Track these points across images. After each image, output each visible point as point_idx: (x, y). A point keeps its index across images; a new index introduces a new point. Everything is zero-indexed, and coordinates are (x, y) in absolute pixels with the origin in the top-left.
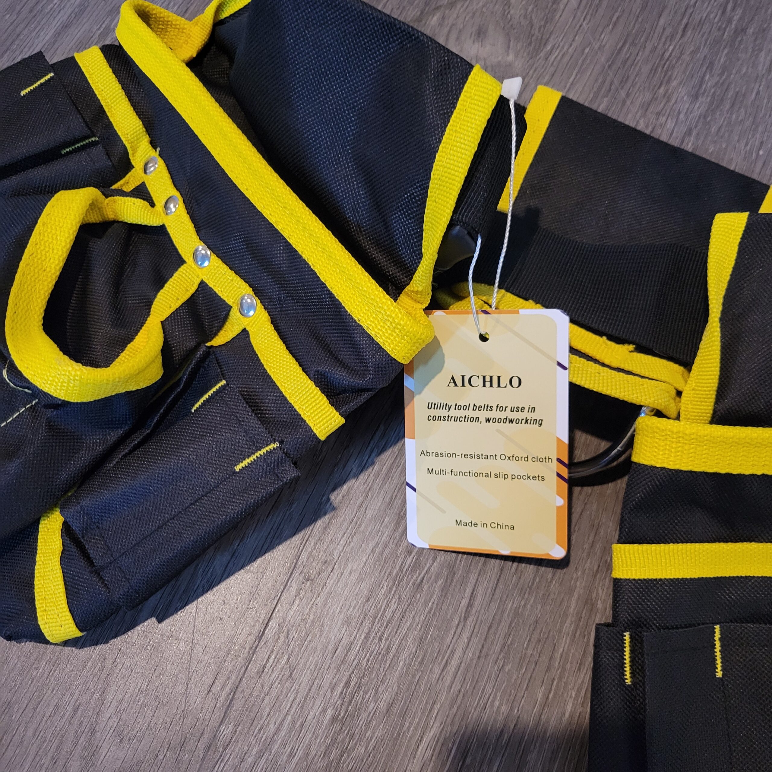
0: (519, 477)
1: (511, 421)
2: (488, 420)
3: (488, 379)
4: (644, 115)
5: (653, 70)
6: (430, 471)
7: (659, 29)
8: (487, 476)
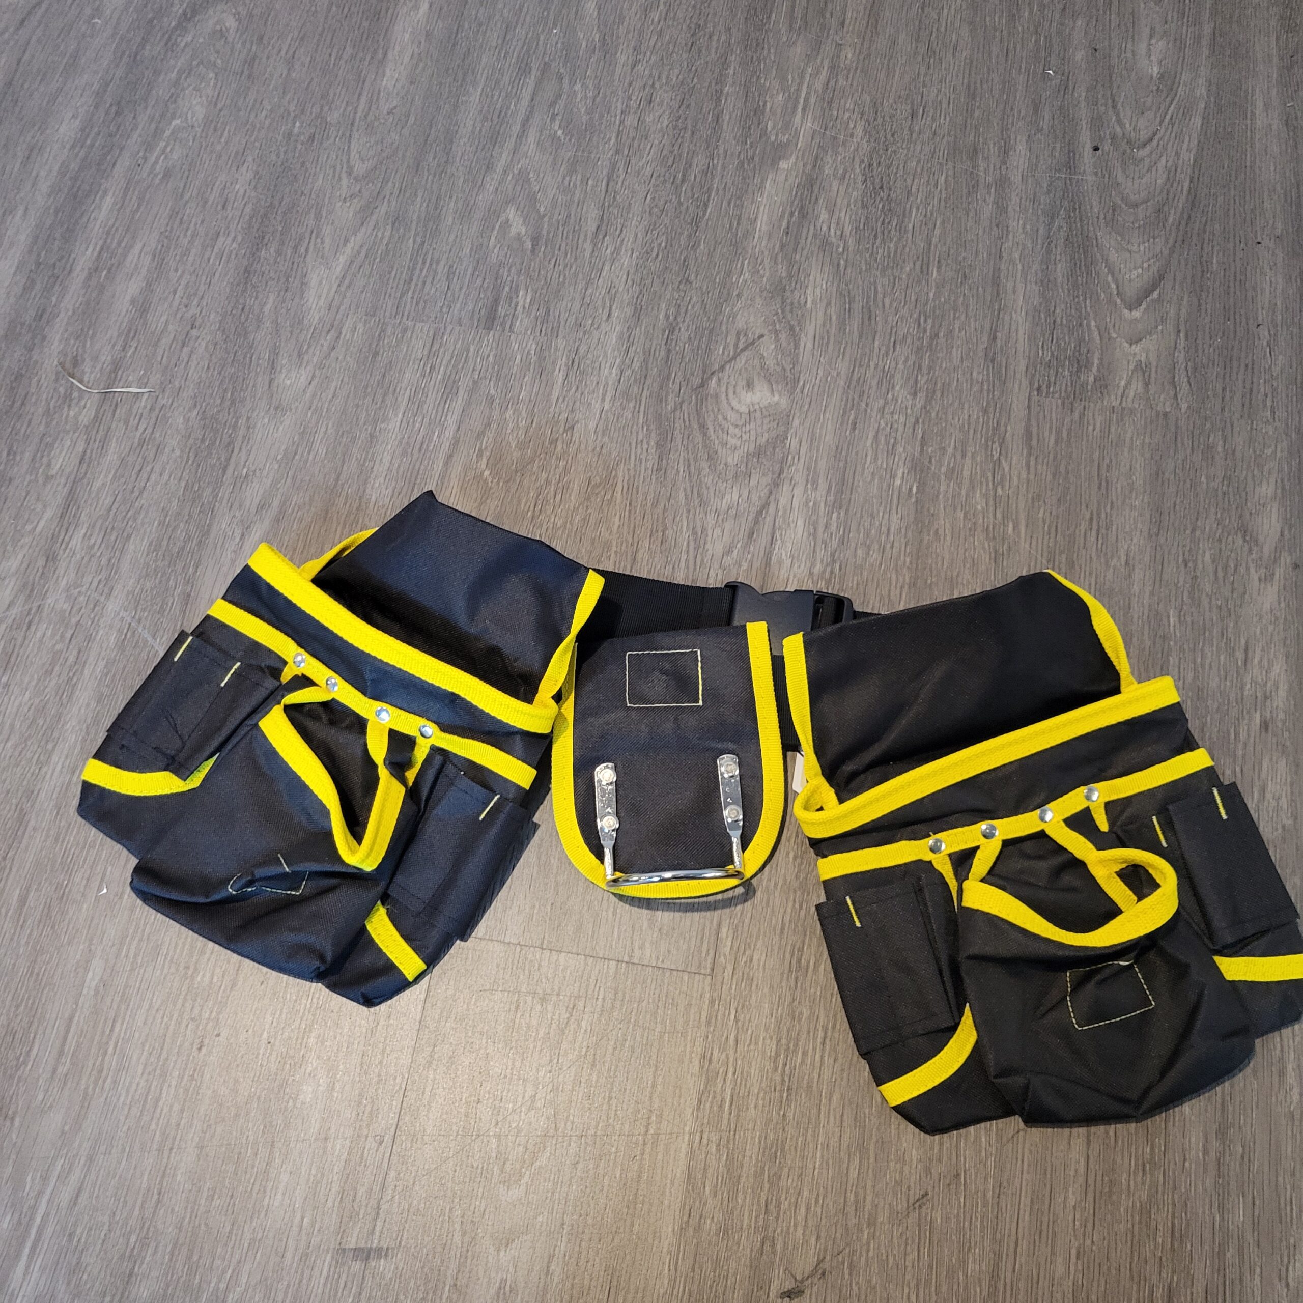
4: (882, 417)
5: (880, 383)
7: (876, 350)
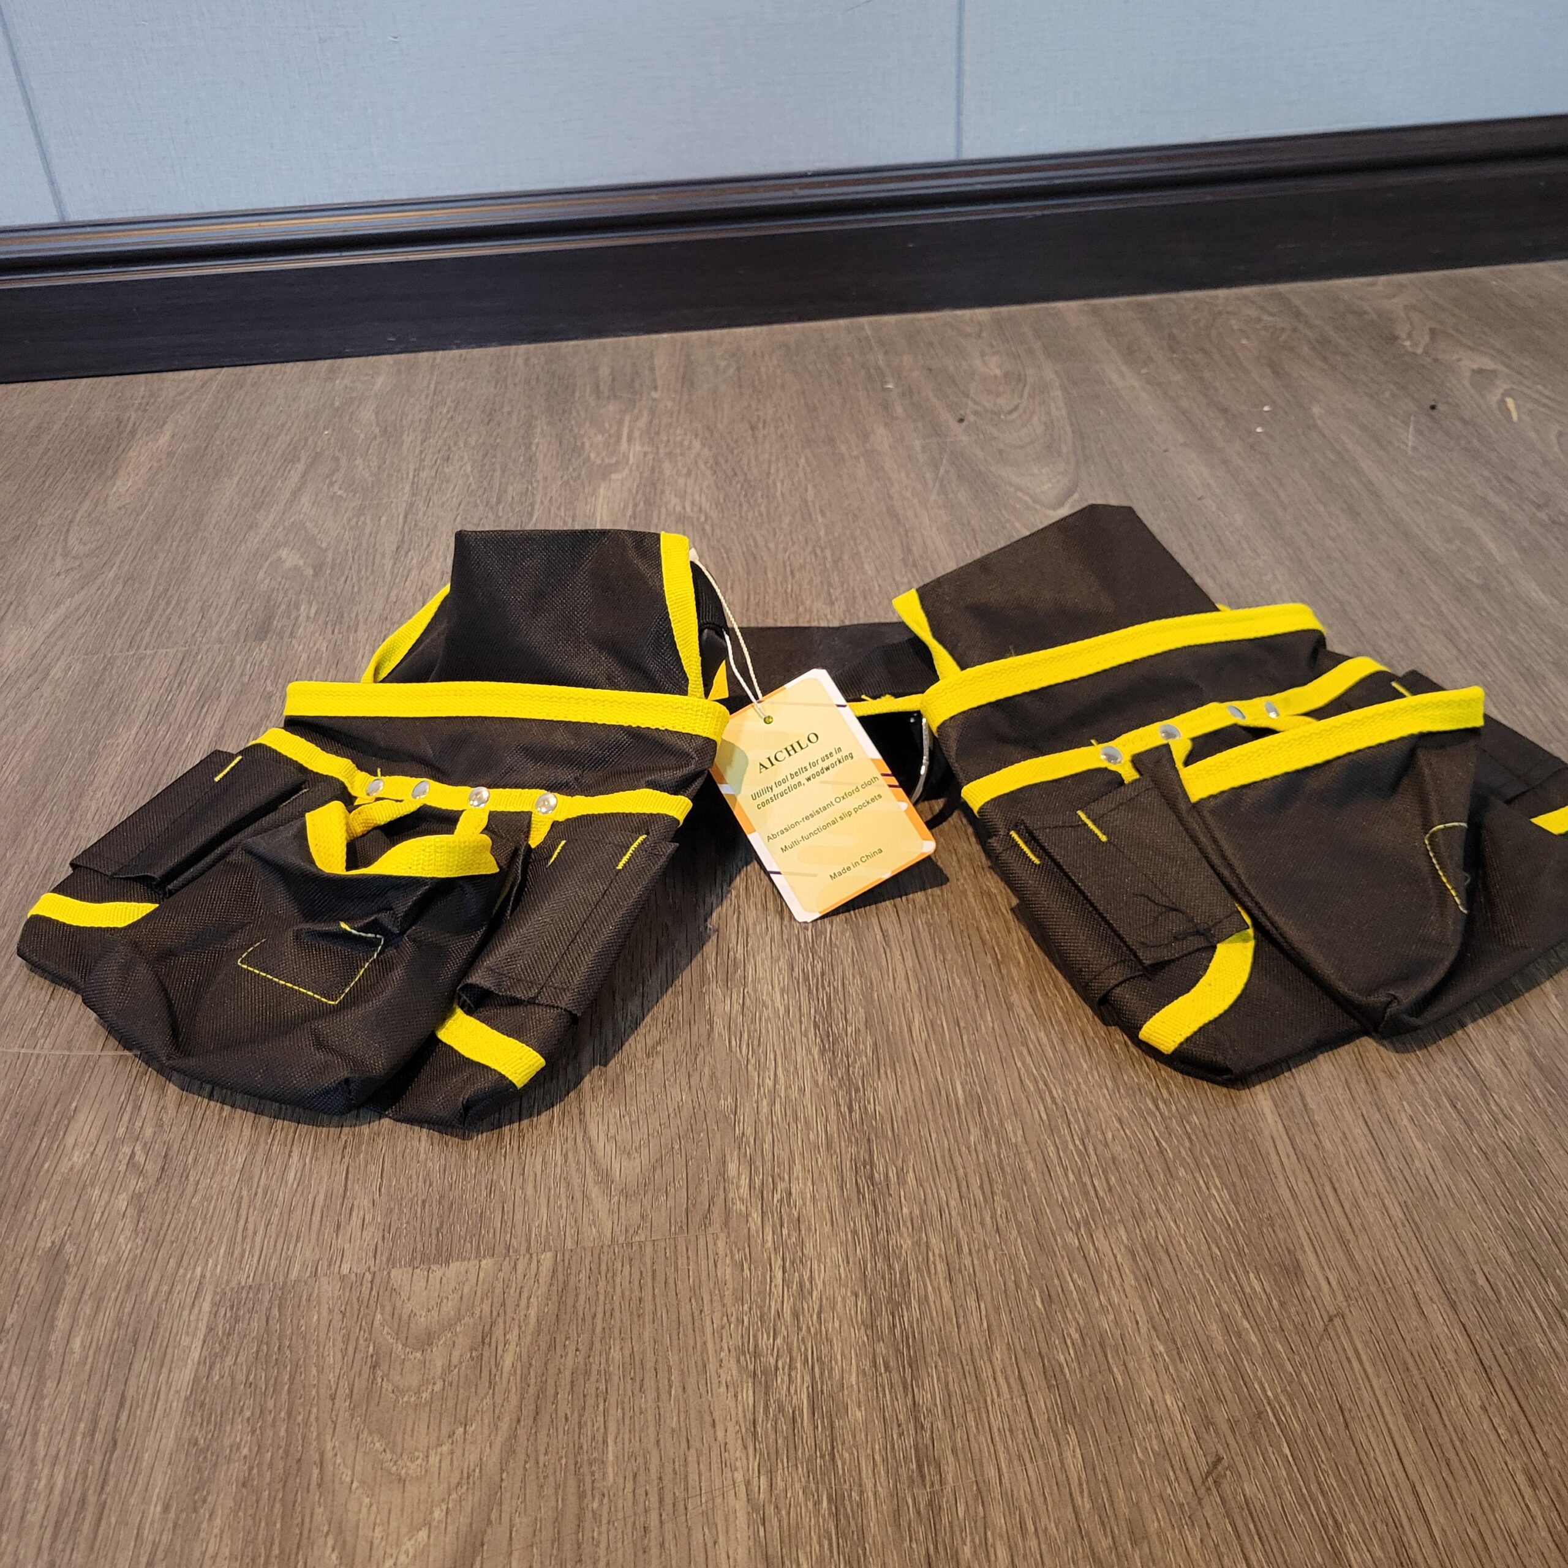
0: (861, 807)
1: (828, 769)
2: (809, 779)
3: (790, 748)
6: (784, 849)
8: (834, 823)
